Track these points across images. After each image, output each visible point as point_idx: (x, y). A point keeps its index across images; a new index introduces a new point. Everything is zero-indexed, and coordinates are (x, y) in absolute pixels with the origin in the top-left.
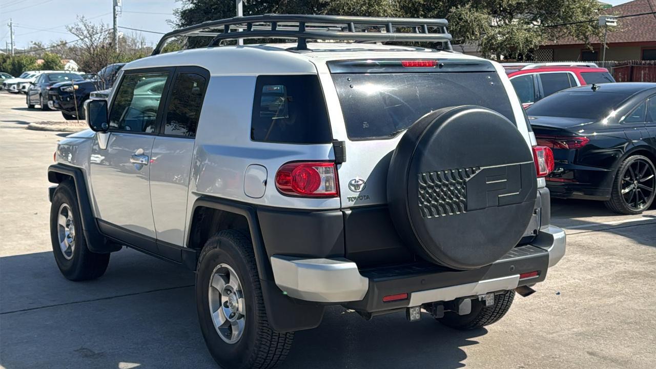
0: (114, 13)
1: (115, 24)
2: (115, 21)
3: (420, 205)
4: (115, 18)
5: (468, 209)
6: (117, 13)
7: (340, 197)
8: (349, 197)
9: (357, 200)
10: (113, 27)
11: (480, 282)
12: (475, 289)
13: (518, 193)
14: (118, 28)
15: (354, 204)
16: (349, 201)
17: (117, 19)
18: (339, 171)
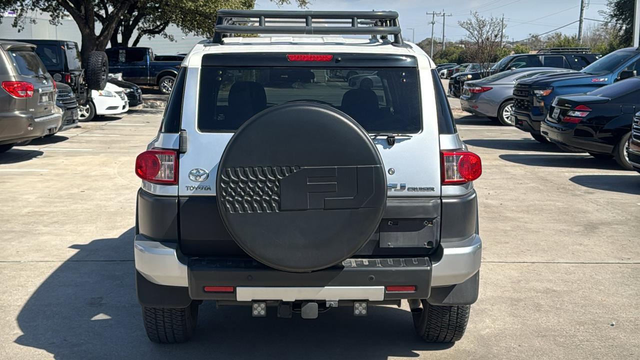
0: (582, 5)
1: (581, 16)
2: (581, 13)
3: (222, 200)
4: (582, 10)
5: (282, 209)
6: (584, 5)
7: (178, 185)
8: (188, 185)
9: (197, 189)
10: (579, 19)
11: (326, 287)
12: (319, 293)
13: (353, 198)
14: (583, 20)
15: (193, 193)
16: (188, 189)
17: (584, 12)
18: (180, 160)
